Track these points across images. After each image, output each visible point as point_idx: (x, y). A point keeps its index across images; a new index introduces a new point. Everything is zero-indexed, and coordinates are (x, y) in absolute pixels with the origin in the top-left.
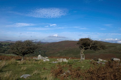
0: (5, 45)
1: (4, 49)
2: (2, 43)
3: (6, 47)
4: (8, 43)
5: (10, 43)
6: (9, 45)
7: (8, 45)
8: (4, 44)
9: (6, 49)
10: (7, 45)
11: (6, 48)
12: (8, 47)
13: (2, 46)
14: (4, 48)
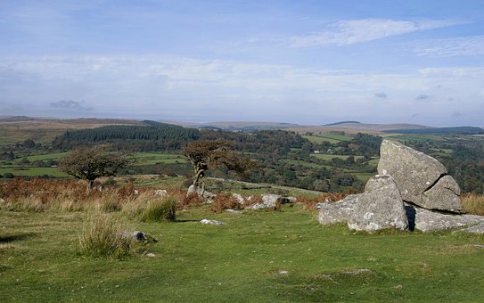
0: (327, 145)
1: (320, 167)
2: (311, 134)
3: (328, 158)
4: (343, 134)
5: (351, 135)
6: (345, 144)
7: (339, 145)
8: (320, 141)
9: (328, 168)
10: (333, 146)
11: (330, 164)
12: (340, 157)
13: (312, 151)
14: (319, 162)
